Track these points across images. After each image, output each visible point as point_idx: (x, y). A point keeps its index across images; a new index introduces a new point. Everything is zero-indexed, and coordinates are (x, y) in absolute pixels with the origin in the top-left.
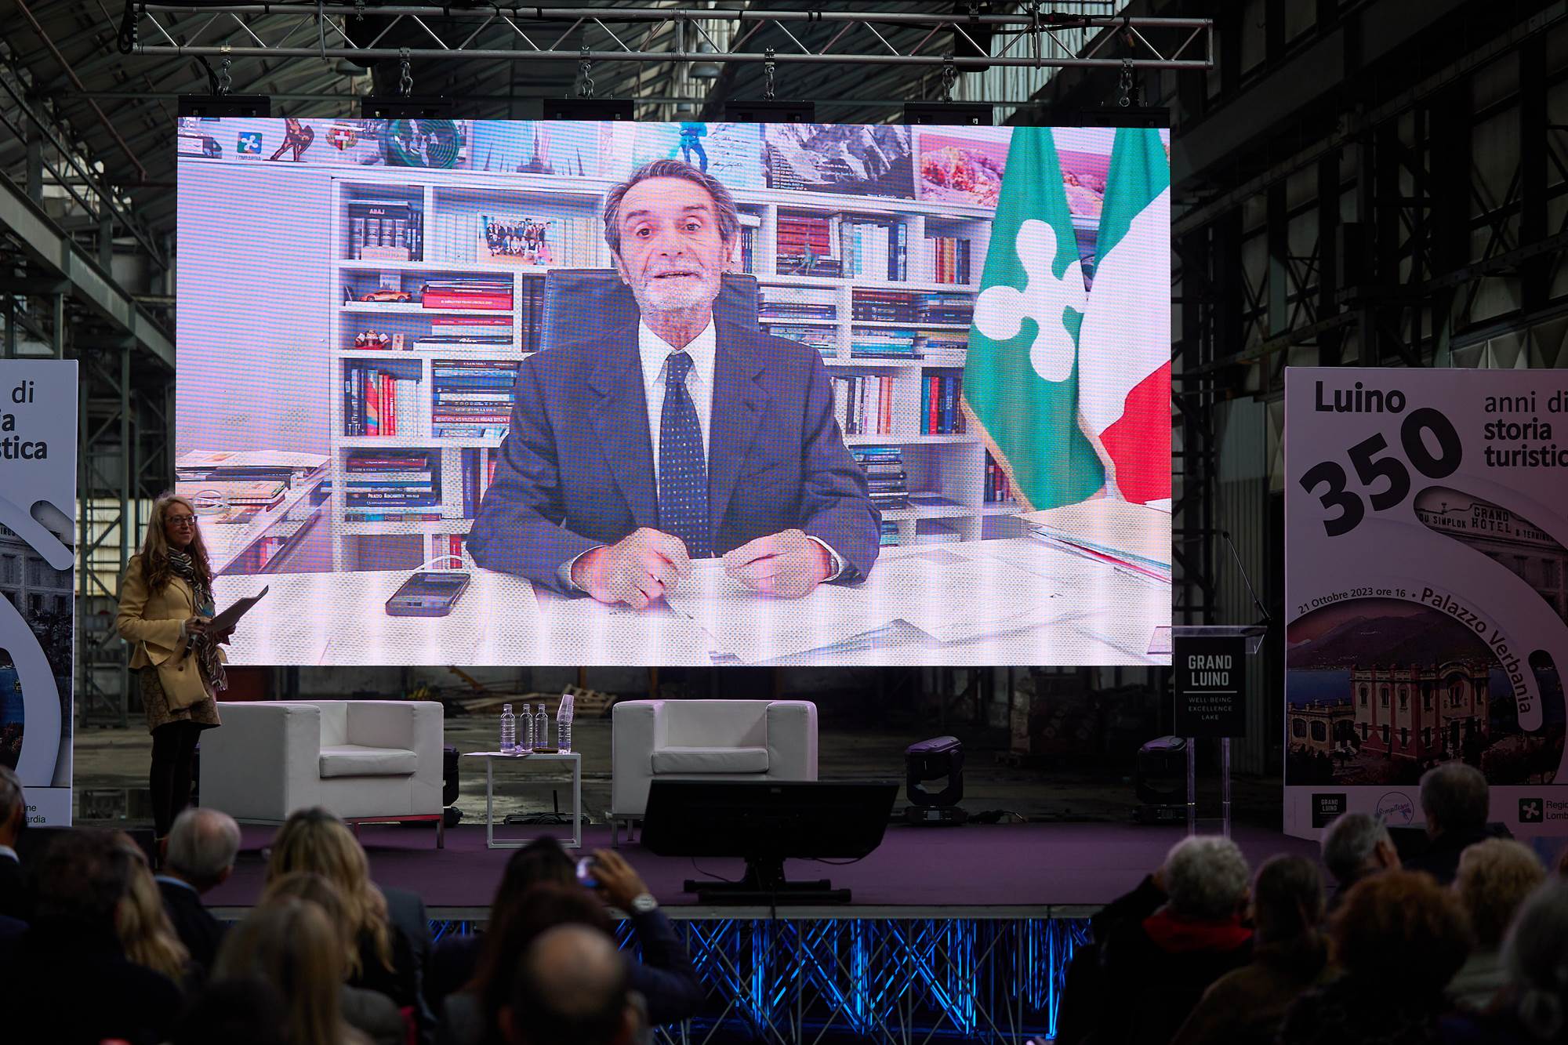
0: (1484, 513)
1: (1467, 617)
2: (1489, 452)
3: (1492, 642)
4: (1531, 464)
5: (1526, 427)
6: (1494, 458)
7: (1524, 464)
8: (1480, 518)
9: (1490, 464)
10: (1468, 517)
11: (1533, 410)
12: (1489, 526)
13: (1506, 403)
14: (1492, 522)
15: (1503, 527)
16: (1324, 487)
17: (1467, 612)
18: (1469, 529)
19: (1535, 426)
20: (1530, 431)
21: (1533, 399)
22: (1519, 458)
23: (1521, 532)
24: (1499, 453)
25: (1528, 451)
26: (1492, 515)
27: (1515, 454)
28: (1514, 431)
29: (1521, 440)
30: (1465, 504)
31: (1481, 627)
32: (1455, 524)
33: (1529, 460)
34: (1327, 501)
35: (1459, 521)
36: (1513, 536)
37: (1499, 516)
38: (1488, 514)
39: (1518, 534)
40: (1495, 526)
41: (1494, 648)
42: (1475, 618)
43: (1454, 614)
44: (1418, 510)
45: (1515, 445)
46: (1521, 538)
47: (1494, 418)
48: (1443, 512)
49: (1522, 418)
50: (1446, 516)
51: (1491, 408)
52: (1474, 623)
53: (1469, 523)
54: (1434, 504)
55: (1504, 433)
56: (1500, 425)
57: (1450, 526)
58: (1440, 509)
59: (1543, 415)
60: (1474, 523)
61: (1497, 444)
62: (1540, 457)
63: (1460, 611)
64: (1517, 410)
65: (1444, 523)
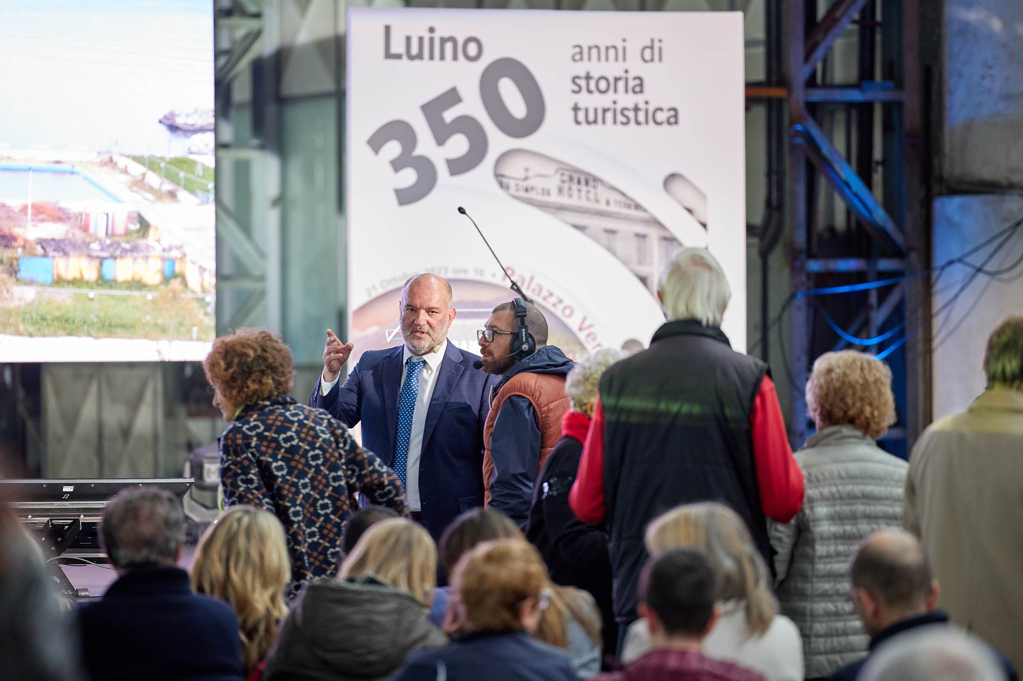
0: (571, 179)
1: (553, 300)
2: (576, 109)
3: (580, 329)
4: (623, 123)
5: (617, 80)
6: (581, 116)
7: (615, 122)
8: (566, 186)
9: (578, 122)
10: (553, 183)
11: (624, 59)
12: (576, 194)
13: (594, 51)
14: (579, 190)
15: (592, 196)
16: (393, 149)
17: (551, 294)
18: (554, 198)
19: (627, 79)
20: (621, 85)
21: (624, 49)
22: (609, 115)
23: (612, 202)
24: (587, 110)
25: (619, 107)
26: (579, 182)
27: (605, 111)
28: (603, 85)
29: (611, 95)
30: (550, 169)
31: (568, 312)
32: (540, 191)
33: (620, 118)
34: (397, 165)
35: (543, 190)
36: (602, 206)
37: (587, 183)
38: (576, 180)
39: (608, 203)
40: (583, 194)
41: (582, 336)
42: (561, 301)
43: (539, 295)
44: (498, 176)
45: (605, 101)
46: (613, 208)
47: (581, 69)
48: (526, 179)
49: (612, 69)
50: (529, 183)
51: (578, 57)
52: (560, 307)
53: (554, 191)
54: (514, 169)
55: (592, 86)
56: (588, 77)
57: (532, 195)
58: (522, 175)
59: (636, 67)
60: (560, 191)
61: (586, 100)
62: (631, 114)
63: (544, 293)
64: (607, 59)
65: (527, 190)
